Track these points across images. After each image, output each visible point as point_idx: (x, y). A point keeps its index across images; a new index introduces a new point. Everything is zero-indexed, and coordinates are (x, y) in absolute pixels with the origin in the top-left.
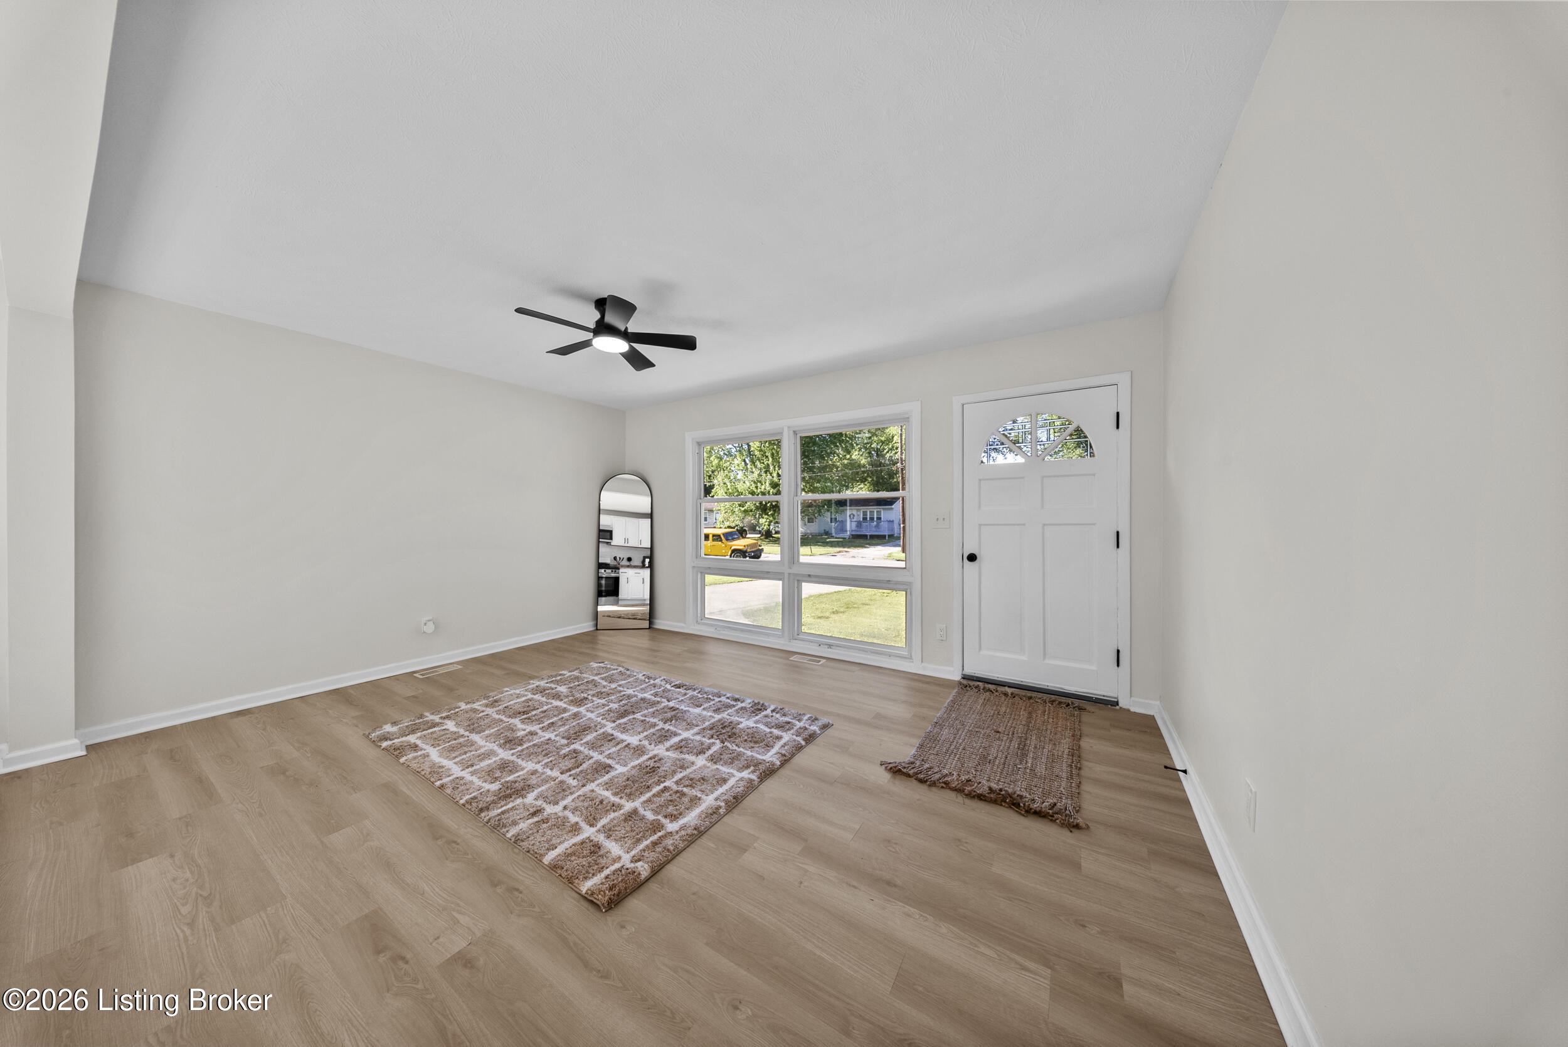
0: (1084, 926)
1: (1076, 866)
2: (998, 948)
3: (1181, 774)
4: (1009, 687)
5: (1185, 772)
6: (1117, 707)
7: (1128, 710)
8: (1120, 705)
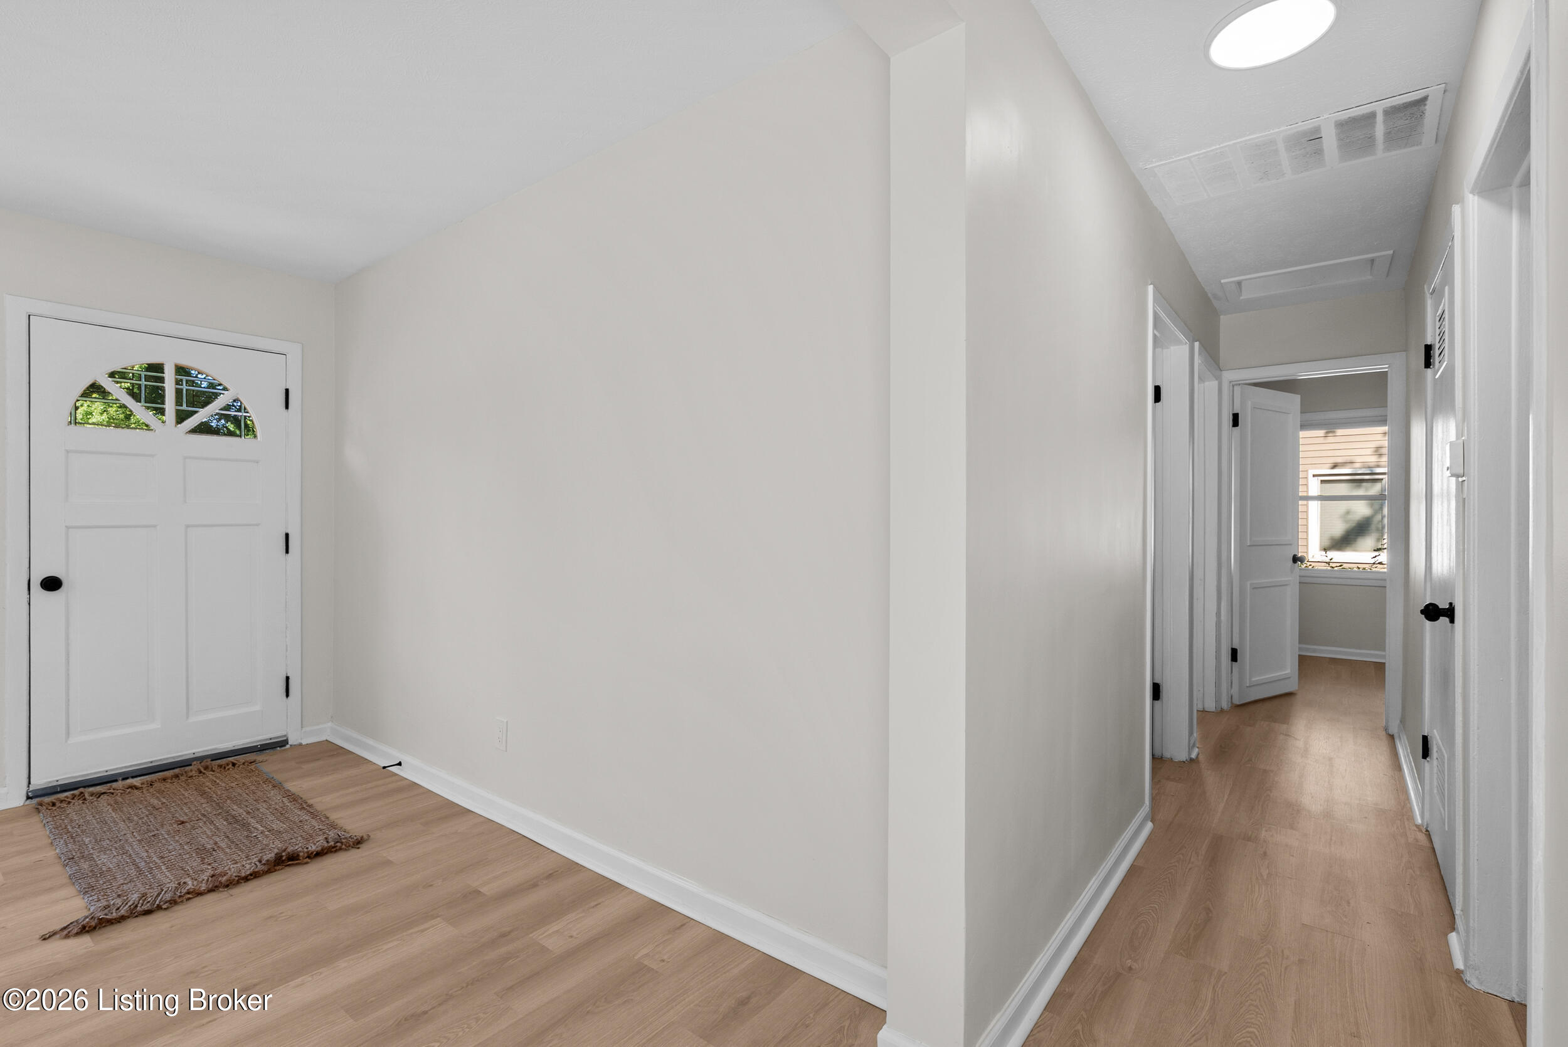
0: (431, 885)
1: (388, 863)
2: (395, 938)
3: (394, 769)
4: (133, 777)
5: (400, 764)
6: (288, 746)
7: (301, 745)
8: (290, 742)
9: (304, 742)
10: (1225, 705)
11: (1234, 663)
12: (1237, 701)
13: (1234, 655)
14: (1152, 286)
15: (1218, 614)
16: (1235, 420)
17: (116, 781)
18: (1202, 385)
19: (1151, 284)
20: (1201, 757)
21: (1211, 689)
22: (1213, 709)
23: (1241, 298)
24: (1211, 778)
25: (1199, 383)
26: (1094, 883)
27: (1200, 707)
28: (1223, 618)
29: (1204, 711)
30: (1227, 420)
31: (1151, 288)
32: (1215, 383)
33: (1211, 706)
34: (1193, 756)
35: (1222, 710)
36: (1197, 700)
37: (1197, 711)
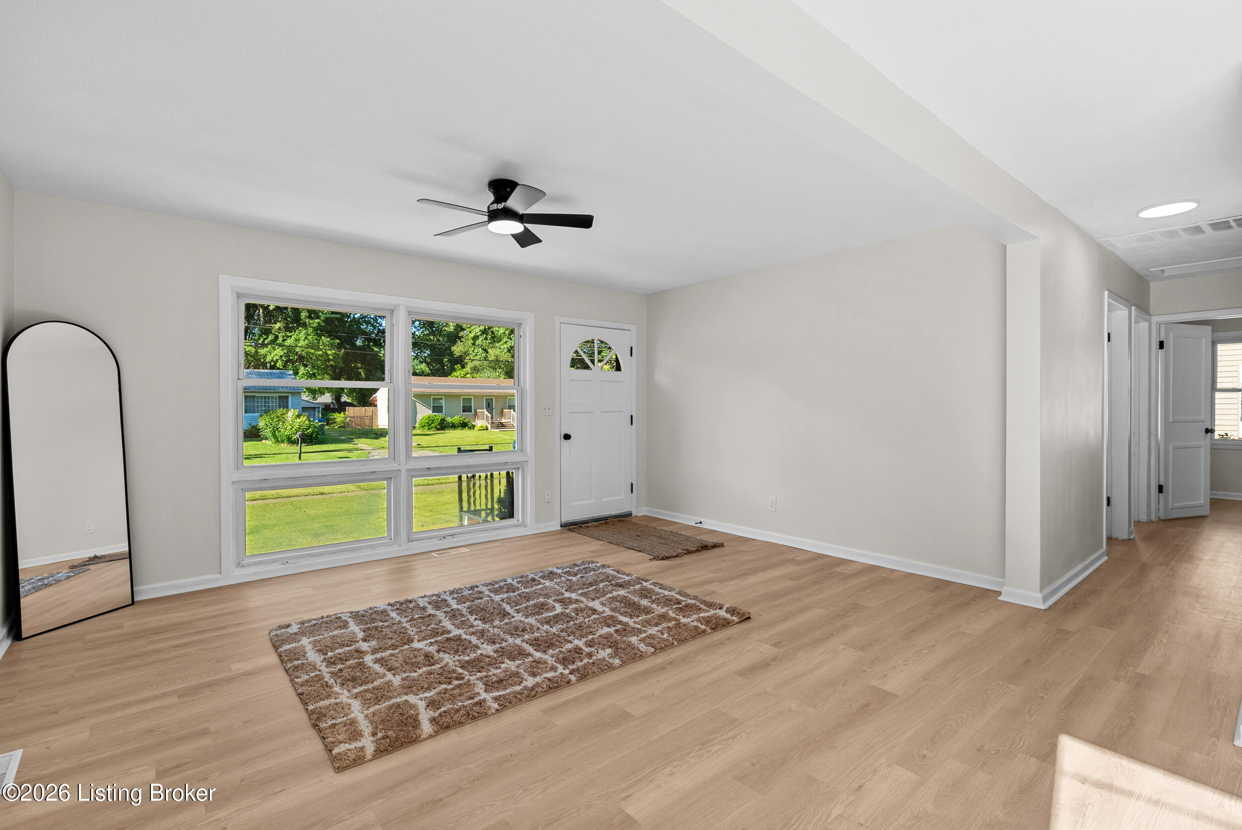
3: (697, 525)
6: (633, 516)
8: (633, 514)
9: (638, 515)
10: (1153, 518)
11: (1160, 494)
12: (1162, 517)
13: (1161, 489)
14: (1107, 291)
15: (1149, 463)
16: (1161, 345)
17: (589, 523)
18: (1137, 325)
19: (1106, 290)
20: (1136, 539)
21: (1144, 508)
22: (1145, 521)
23: (1164, 275)
24: (1142, 546)
25: (1135, 324)
26: (1080, 567)
27: (1136, 519)
28: (1152, 465)
29: (1139, 522)
30: (1155, 345)
31: (1106, 293)
32: (1147, 324)
33: (1143, 518)
34: (1132, 537)
35: (1152, 522)
36: (1134, 515)
37: (1134, 521)
